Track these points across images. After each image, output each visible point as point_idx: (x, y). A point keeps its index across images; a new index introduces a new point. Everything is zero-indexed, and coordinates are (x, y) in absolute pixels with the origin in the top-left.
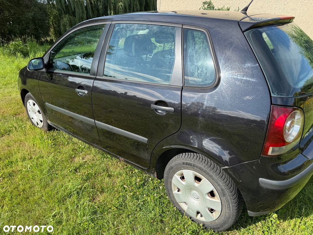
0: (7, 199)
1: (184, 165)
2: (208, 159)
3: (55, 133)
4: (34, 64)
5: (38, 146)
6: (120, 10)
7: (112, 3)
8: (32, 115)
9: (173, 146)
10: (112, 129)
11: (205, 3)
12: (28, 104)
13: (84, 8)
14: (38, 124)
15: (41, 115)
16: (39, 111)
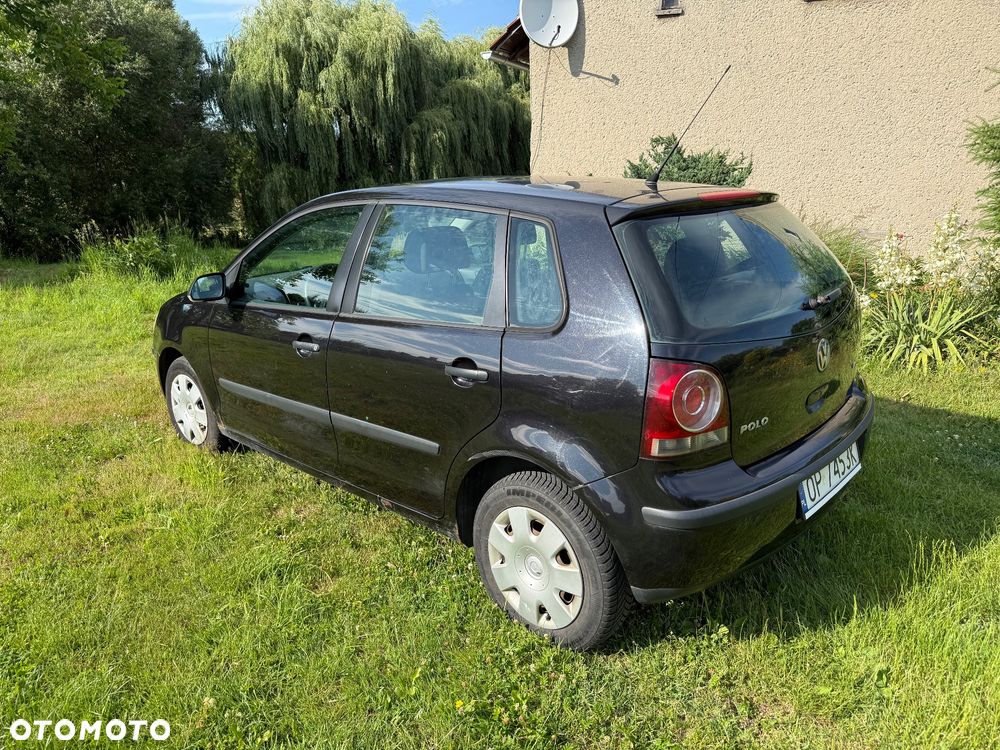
0: (120, 581)
1: (511, 497)
2: (558, 479)
3: (234, 458)
4: (203, 289)
5: (192, 483)
6: (436, 152)
7: (415, 133)
8: (180, 412)
9: (487, 454)
10: (366, 428)
11: (657, 141)
12: (174, 385)
13: (334, 146)
14: (193, 436)
15: (204, 412)
16: (199, 403)
